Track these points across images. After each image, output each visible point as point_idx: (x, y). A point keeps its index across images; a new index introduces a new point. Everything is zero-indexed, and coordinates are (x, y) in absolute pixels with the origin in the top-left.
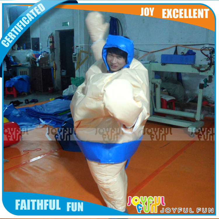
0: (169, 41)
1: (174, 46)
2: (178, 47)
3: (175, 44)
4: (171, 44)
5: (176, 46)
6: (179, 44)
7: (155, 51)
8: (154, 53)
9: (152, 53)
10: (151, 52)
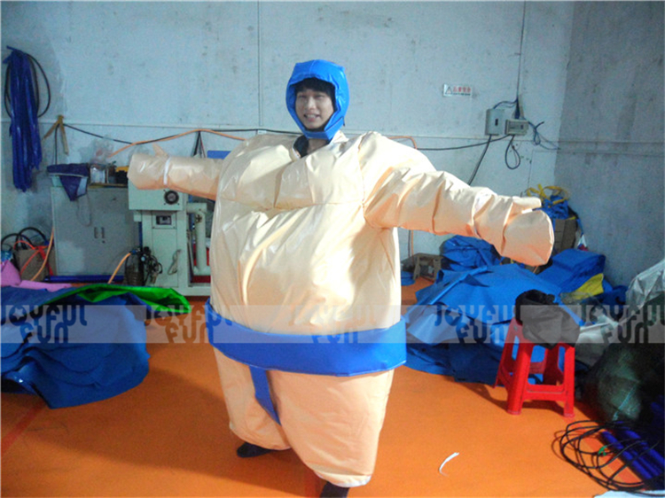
0: (181, 120)
1: (191, 132)
2: (202, 133)
3: (195, 125)
4: (186, 126)
5: (199, 133)
6: (204, 127)
7: (147, 140)
8: (145, 145)
9: (139, 146)
10: (138, 144)
